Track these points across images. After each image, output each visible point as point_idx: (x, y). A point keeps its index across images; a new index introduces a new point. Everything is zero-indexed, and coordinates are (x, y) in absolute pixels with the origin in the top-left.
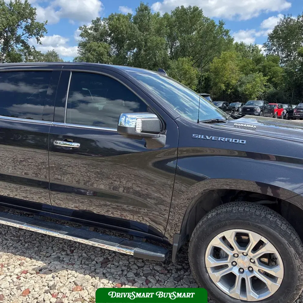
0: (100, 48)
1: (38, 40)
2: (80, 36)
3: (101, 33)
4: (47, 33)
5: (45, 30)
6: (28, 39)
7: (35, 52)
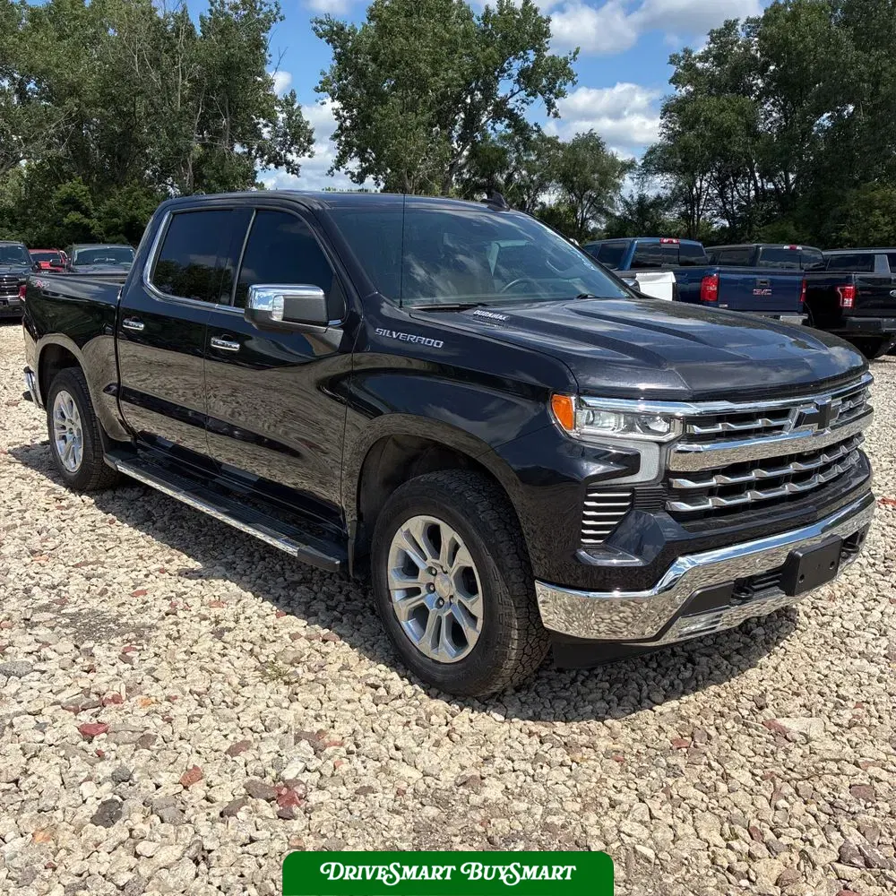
0: (723, 114)
1: (550, 105)
2: (671, 81)
3: (735, 68)
4: (574, 83)
5: (570, 76)
6: (524, 105)
7: (543, 138)
